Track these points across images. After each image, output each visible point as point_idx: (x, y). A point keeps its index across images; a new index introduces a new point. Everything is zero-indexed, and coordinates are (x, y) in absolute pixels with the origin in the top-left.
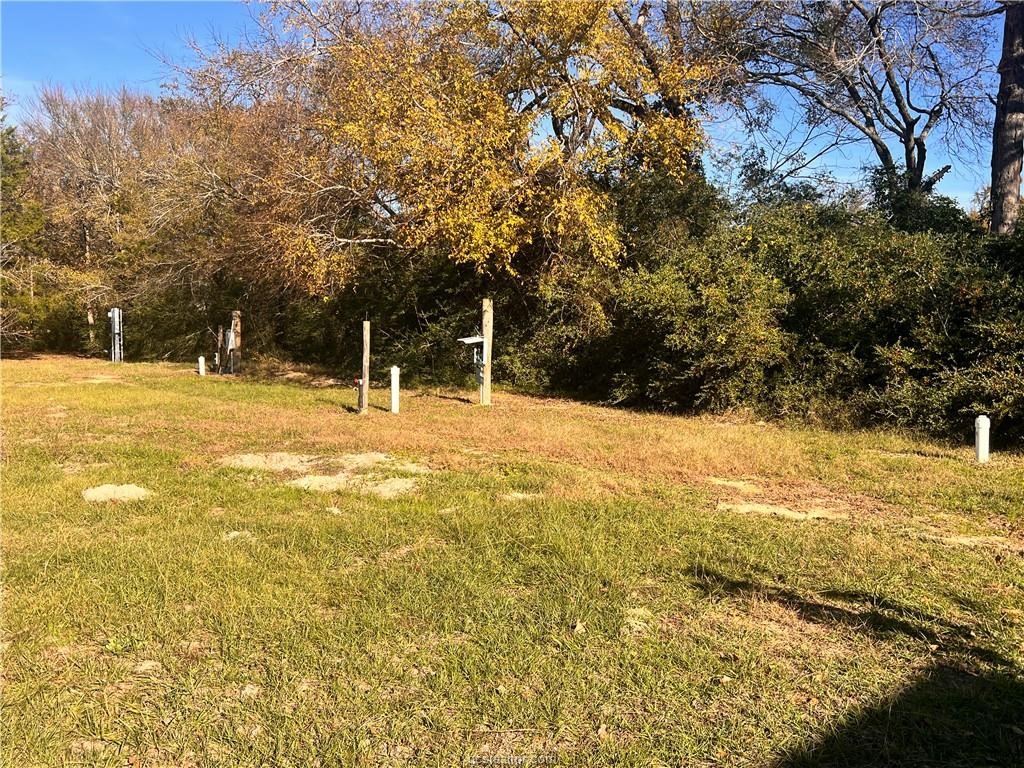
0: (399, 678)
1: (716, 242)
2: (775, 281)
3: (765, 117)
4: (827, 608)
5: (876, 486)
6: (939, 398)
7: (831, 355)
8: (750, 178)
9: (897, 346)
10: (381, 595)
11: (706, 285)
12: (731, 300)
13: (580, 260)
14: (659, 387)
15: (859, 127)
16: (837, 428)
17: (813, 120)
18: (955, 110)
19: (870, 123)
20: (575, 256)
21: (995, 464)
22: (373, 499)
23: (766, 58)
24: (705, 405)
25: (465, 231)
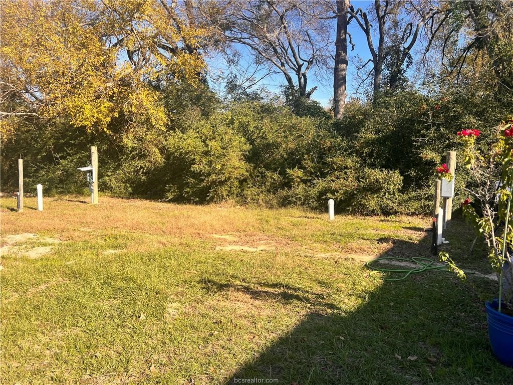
0: (38, 357)
1: (214, 119)
2: (243, 138)
3: (236, 59)
4: (264, 292)
5: (288, 233)
6: (314, 192)
7: (269, 174)
8: (230, 88)
9: (296, 169)
10: (28, 312)
11: (210, 140)
12: (223, 148)
13: (145, 126)
14: (189, 191)
15: (278, 66)
16: (271, 207)
17: (258, 62)
18: (319, 61)
19: (283, 65)
20: (143, 124)
21: (336, 220)
22: (25, 259)
23: (235, 30)
24: (212, 199)
25: (79, 109)
